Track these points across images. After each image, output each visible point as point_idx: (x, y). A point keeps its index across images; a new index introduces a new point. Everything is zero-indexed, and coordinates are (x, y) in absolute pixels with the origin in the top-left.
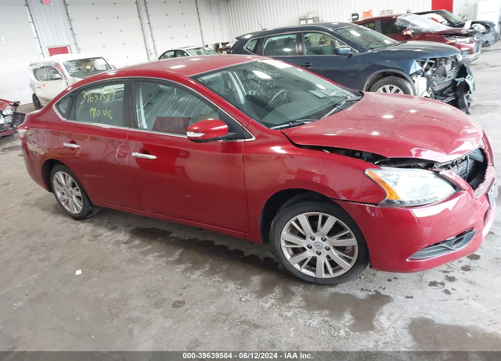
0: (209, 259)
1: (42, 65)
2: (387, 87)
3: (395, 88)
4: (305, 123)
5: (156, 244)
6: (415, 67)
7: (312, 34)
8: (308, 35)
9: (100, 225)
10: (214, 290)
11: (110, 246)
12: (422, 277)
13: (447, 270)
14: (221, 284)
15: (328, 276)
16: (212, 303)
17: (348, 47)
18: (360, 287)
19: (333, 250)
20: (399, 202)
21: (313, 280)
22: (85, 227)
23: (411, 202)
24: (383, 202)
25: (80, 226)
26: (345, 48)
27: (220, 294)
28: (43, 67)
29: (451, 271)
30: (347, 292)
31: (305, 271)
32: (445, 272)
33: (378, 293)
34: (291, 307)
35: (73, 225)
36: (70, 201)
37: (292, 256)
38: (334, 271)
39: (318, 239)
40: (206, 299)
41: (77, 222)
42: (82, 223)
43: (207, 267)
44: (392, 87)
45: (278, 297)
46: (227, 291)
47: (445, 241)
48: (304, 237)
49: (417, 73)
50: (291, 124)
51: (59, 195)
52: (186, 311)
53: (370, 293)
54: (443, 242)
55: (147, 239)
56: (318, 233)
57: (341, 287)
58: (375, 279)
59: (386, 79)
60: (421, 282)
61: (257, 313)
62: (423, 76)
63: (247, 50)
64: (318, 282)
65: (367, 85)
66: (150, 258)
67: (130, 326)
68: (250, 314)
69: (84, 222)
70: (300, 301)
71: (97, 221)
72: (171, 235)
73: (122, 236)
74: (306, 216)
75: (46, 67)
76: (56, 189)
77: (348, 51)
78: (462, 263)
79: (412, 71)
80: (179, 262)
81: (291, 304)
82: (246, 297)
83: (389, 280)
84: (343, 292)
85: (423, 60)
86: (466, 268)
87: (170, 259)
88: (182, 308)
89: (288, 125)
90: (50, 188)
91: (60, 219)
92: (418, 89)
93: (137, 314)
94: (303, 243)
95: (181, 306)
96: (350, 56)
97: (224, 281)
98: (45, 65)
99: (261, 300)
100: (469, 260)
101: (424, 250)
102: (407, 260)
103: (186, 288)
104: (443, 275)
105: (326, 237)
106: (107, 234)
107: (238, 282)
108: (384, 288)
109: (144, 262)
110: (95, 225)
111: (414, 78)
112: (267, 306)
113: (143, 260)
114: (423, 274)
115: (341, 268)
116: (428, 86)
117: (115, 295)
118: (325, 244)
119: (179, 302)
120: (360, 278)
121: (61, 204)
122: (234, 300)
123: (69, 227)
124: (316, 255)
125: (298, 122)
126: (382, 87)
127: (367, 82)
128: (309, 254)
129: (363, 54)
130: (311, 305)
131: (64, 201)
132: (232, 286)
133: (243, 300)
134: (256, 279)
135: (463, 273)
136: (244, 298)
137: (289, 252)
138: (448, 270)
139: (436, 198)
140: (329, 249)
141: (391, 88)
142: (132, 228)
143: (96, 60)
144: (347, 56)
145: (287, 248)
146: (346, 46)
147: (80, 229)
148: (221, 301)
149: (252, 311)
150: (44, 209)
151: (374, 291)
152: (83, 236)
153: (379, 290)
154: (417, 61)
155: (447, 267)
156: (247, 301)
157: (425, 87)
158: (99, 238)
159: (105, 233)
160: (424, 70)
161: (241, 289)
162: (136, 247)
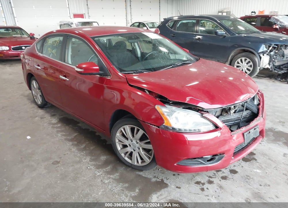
0: (87, 142)
1: (65, 23)
2: (243, 59)
3: (248, 60)
4: (144, 72)
5: (67, 127)
6: (263, 48)
7: (205, 21)
8: (203, 21)
9: (48, 112)
10: (78, 159)
11: (45, 124)
12: (194, 177)
13: (211, 176)
14: (83, 157)
15: (138, 165)
16: (72, 166)
17: (224, 31)
18: (155, 175)
19: (141, 149)
20: (171, 128)
21: (130, 165)
22: (41, 112)
23: (180, 129)
24: (162, 126)
25: (39, 111)
26: (221, 32)
27: (80, 162)
28: (65, 24)
29: (213, 178)
30: (146, 176)
31: (126, 159)
32: (210, 177)
33: (162, 180)
34: (110, 178)
35: (36, 110)
36: (37, 97)
37: (121, 149)
38: (142, 163)
39: (134, 142)
40: (71, 163)
41: (39, 109)
42: (41, 110)
43: (83, 146)
44: (247, 59)
45: (107, 171)
46: (84, 161)
47: (202, 158)
48: (127, 139)
49: (263, 53)
50: (135, 72)
51: (34, 92)
52: (57, 167)
53: (158, 180)
54: (199, 158)
55: (65, 124)
56: (134, 138)
57: (144, 172)
58: (167, 172)
59: (244, 54)
60: (192, 180)
61: (91, 176)
62: (268, 55)
63: (168, 26)
64: (132, 166)
65: (232, 56)
66: (59, 135)
67: (25, 169)
68: (87, 176)
69: (42, 109)
70: (117, 176)
71: (48, 110)
72: (78, 125)
73: (54, 120)
74: (129, 126)
75: (67, 24)
76: (32, 89)
77: (224, 33)
78: (224, 174)
79: (261, 50)
80: (72, 140)
81: (111, 176)
82: (91, 167)
83: (174, 175)
84: (144, 176)
85: (269, 45)
86: (224, 178)
87: (68, 138)
88: (56, 165)
89: (133, 72)
90: (30, 88)
91: (34, 105)
92: (263, 62)
93: (33, 163)
94: (127, 143)
95: (56, 164)
96: (225, 36)
97: (87, 155)
98: (66, 23)
99: (97, 170)
100: (229, 173)
101: (186, 161)
102: (175, 165)
103: (65, 155)
104: (207, 178)
105: (138, 141)
106: (48, 118)
107: (93, 158)
108: (168, 179)
109: (55, 136)
110: (45, 112)
111: (261, 55)
112: (98, 174)
113: (55, 135)
114: (196, 176)
115: (145, 162)
116: (270, 62)
117: (30, 151)
118: (138, 145)
119: (56, 161)
120: (159, 170)
121: (34, 98)
122: (84, 168)
123: (33, 111)
124: (133, 151)
125: (139, 71)
126: (240, 58)
127: (232, 54)
128: (129, 149)
129: (232, 36)
130: (121, 180)
131: (35, 96)
132: (88, 159)
133: (89, 168)
134: (103, 158)
135: (220, 180)
136: (89, 167)
137: (120, 146)
138: (213, 176)
139: (199, 130)
140: (139, 149)
141: (245, 60)
142: (62, 117)
143: (93, 23)
144: (222, 37)
145: (119, 144)
146: (223, 31)
147: (37, 113)
148: (77, 166)
149: (89, 175)
150: (29, 99)
151: (161, 179)
152: (37, 116)
153: (164, 179)
154: (266, 45)
155: (214, 174)
156: (91, 169)
157: (268, 62)
158: (43, 119)
159: (48, 117)
160: (269, 51)
161: (92, 162)
162: (57, 128)
